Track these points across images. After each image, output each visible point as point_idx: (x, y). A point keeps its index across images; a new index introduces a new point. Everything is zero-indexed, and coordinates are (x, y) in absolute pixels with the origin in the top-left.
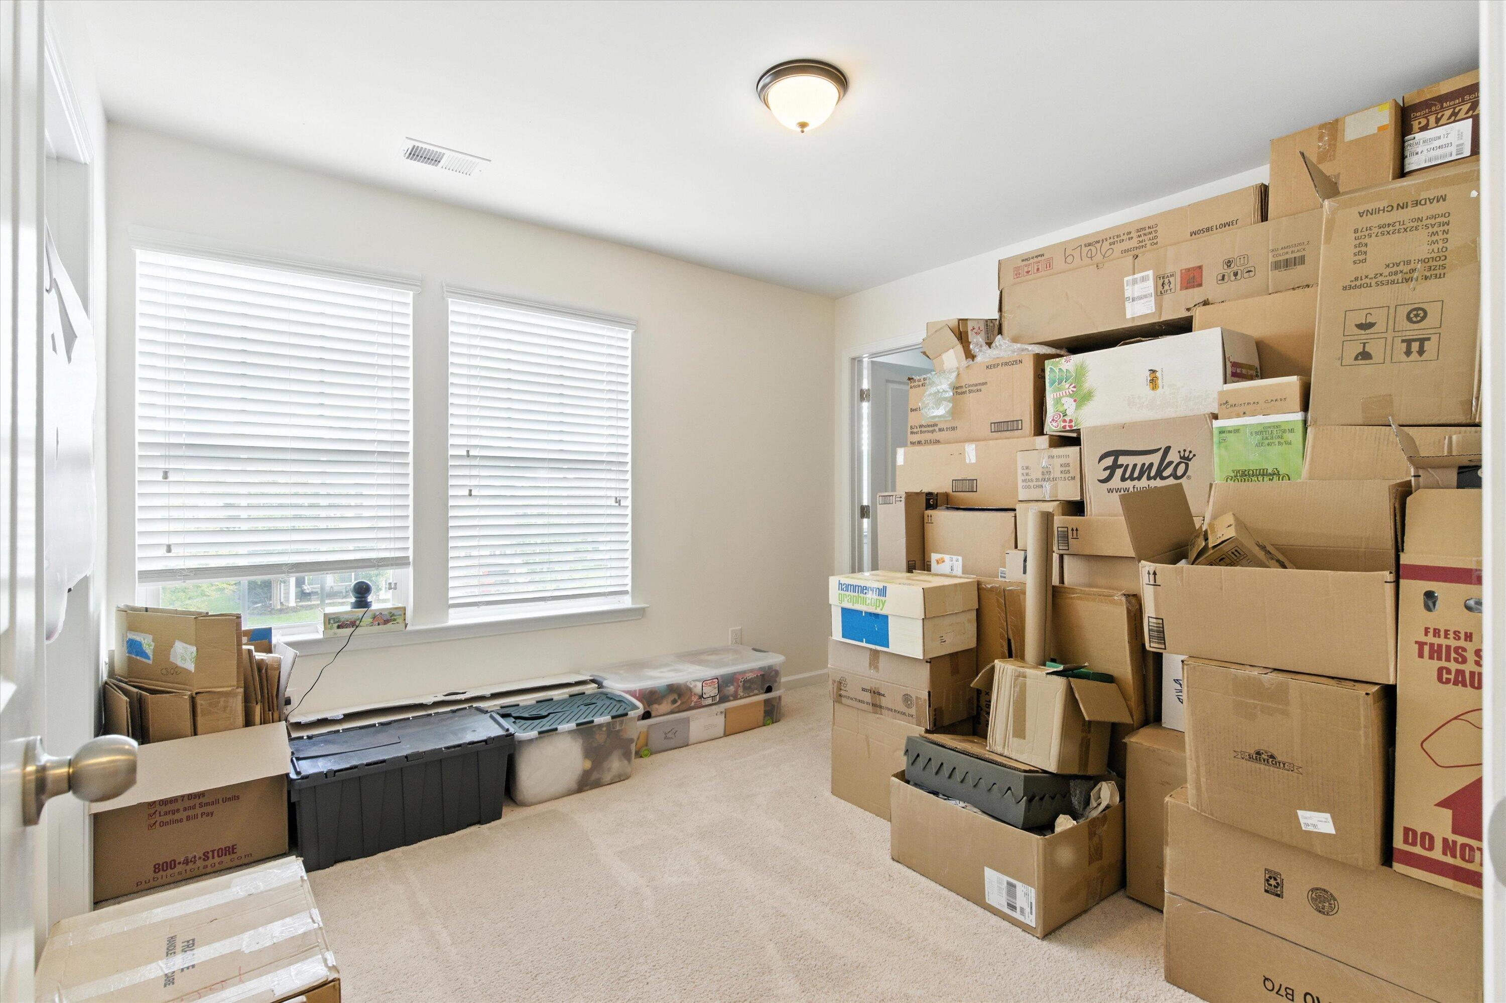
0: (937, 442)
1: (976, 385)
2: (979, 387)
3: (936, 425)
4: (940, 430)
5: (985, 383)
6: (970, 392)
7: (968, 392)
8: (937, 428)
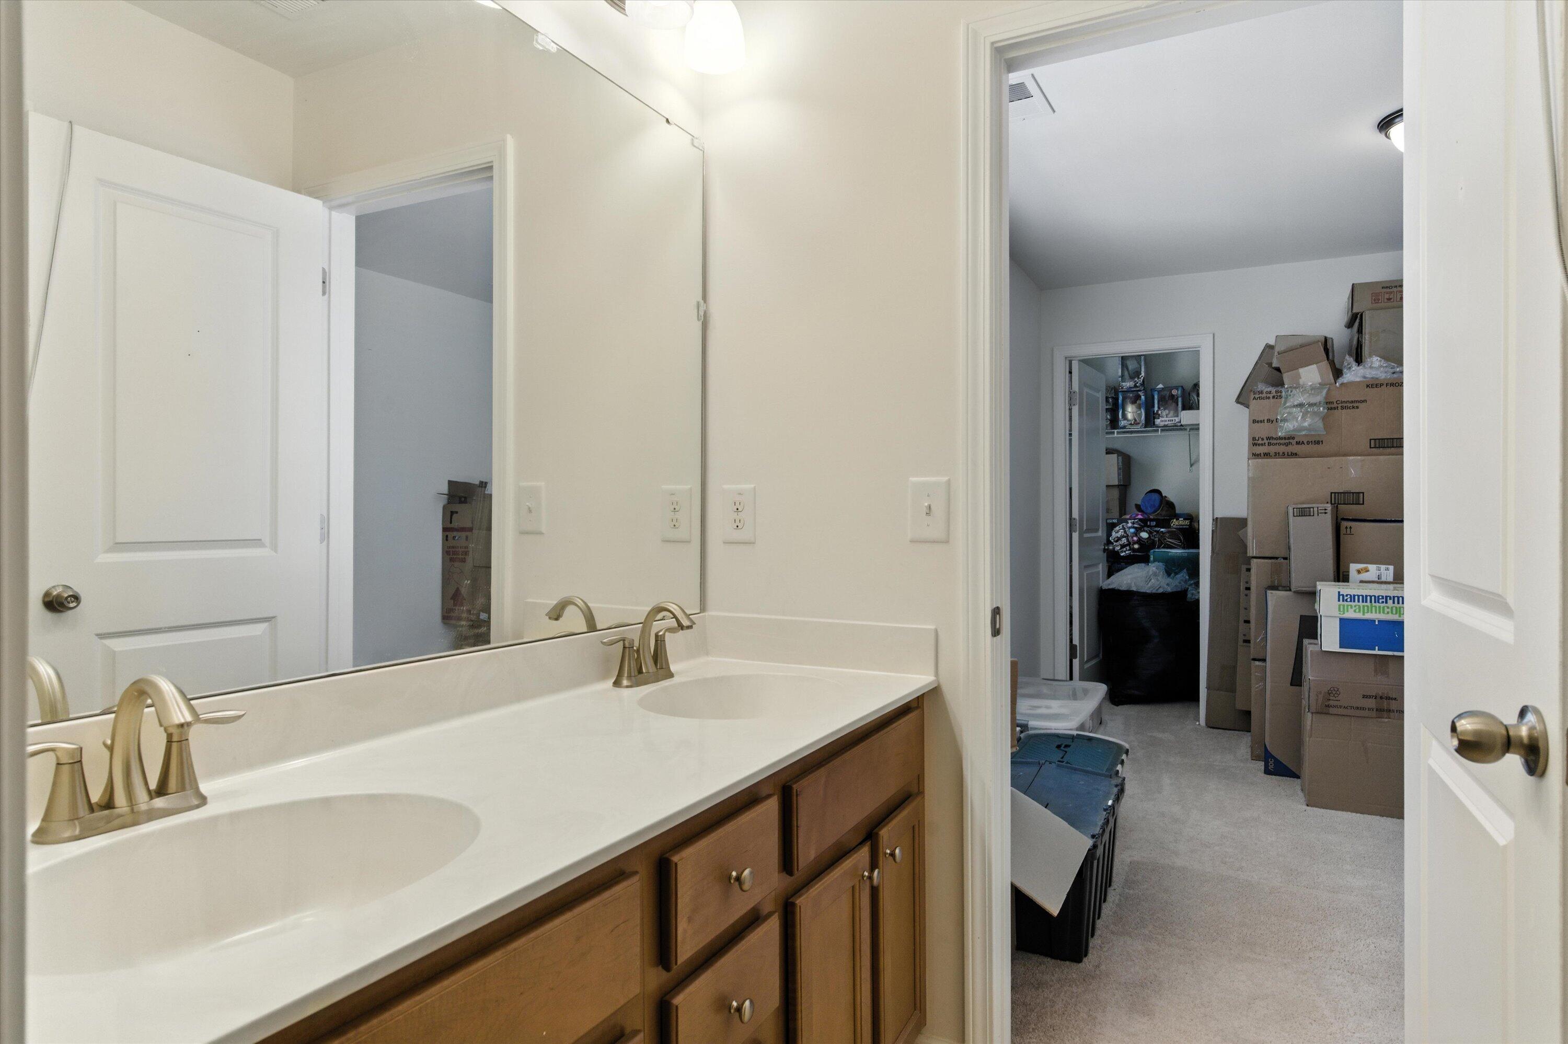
0: (1294, 455)
1: (1352, 402)
2: (1355, 405)
3: (1293, 438)
4: (1298, 443)
5: (1365, 401)
6: (1342, 408)
7: (1339, 408)
8: (1294, 442)
